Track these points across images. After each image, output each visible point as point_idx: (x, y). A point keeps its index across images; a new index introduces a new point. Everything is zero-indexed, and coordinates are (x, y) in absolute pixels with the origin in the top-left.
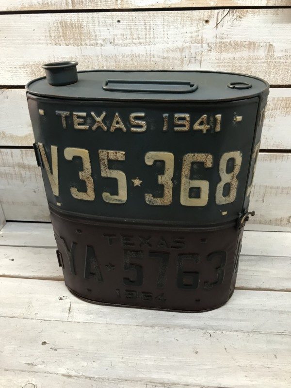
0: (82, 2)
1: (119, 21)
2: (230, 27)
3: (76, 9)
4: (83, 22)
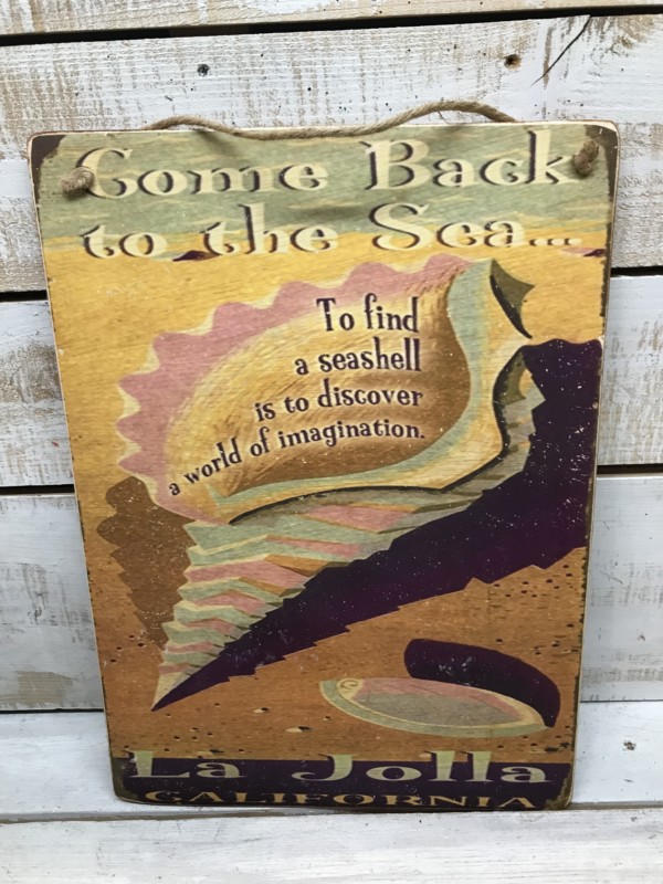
0: (69, 6)
1: (204, 69)
2: (590, 78)
3: (48, 30)
4: (78, 73)
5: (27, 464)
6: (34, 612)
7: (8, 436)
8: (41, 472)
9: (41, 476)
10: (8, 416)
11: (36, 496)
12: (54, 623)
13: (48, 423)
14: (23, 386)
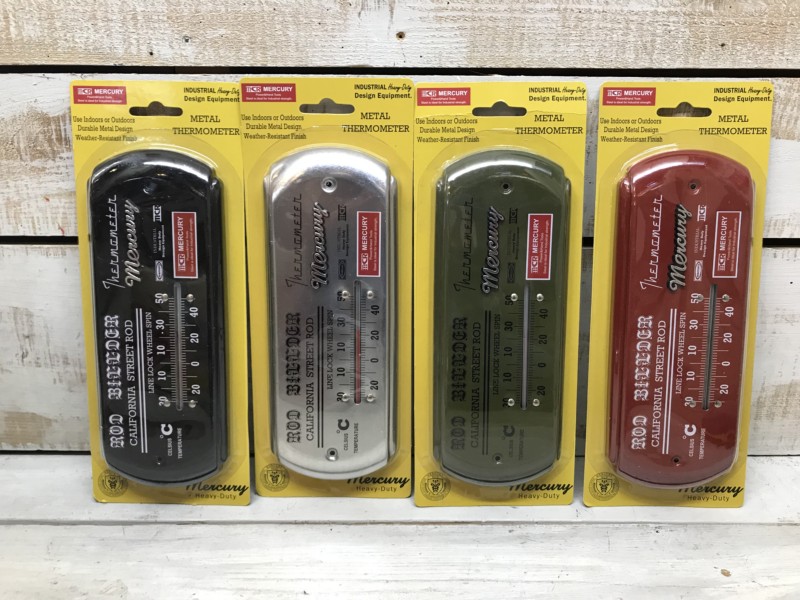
5: (22, 216)
6: (21, 354)
7: (7, 190)
8: (33, 223)
9: (34, 227)
10: (8, 172)
11: (29, 246)
12: (38, 365)
13: (41, 180)
14: (22, 146)
